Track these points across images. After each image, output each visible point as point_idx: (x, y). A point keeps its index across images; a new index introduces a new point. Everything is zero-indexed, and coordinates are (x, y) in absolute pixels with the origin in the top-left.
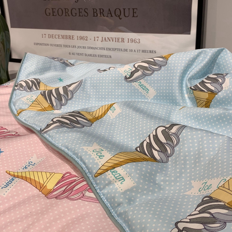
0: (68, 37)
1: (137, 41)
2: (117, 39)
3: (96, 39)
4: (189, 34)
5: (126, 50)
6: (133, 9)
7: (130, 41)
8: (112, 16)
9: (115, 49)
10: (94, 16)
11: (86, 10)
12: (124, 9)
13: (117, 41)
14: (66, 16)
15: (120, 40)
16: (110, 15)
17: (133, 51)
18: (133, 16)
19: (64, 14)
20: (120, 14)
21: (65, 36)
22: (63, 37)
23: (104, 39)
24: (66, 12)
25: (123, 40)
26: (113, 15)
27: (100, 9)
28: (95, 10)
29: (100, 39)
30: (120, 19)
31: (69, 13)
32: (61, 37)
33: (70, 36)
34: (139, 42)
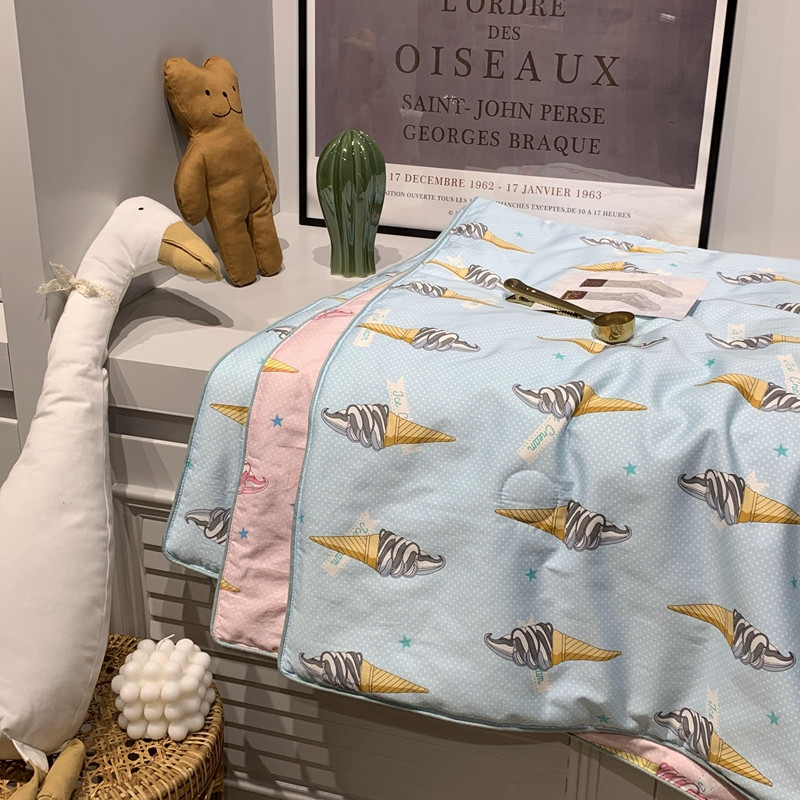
0: (451, 182)
1: (596, 195)
2: (555, 190)
3: (512, 188)
4: (693, 188)
5: (573, 210)
6: (592, 140)
7: (581, 194)
8: (548, 149)
9: (550, 208)
10: (512, 146)
11: (495, 135)
12: (575, 139)
13: (555, 193)
14: (450, 141)
15: (563, 192)
16: (544, 147)
17: (587, 211)
18: (591, 152)
19: (447, 137)
20: (566, 147)
21: (444, 180)
22: (439, 181)
23: (528, 188)
24: (451, 135)
25: (567, 192)
26: (552, 147)
27: (526, 136)
28: (515, 137)
29: (521, 188)
30: (565, 155)
31: (459, 137)
32: (434, 180)
33: (454, 182)
34: (598, 197)
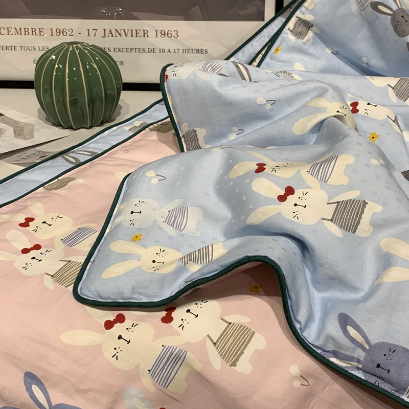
0: (30, 31)
1: (174, 34)
3: (92, 33)
5: (153, 51)
7: (159, 35)
9: (132, 50)
15: (142, 33)
17: (167, 51)
21: (23, 30)
22: (18, 32)
23: (107, 32)
25: (145, 33)
29: (100, 33)
34: (176, 36)
